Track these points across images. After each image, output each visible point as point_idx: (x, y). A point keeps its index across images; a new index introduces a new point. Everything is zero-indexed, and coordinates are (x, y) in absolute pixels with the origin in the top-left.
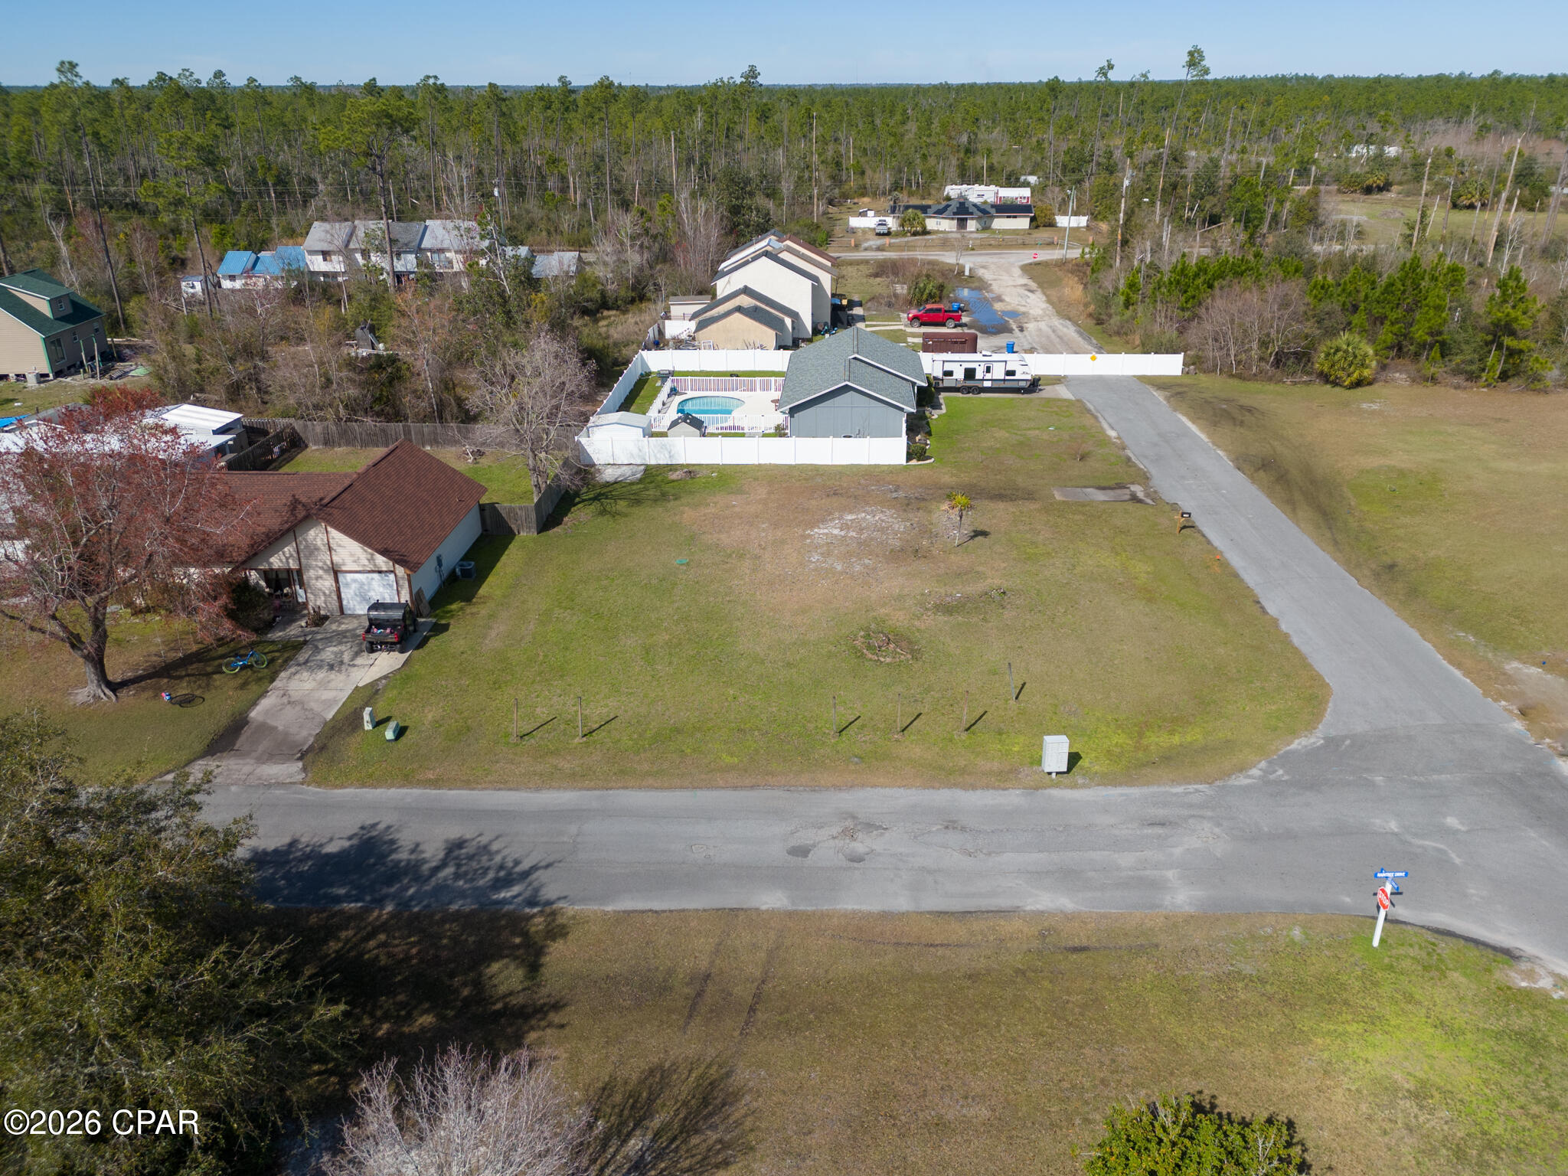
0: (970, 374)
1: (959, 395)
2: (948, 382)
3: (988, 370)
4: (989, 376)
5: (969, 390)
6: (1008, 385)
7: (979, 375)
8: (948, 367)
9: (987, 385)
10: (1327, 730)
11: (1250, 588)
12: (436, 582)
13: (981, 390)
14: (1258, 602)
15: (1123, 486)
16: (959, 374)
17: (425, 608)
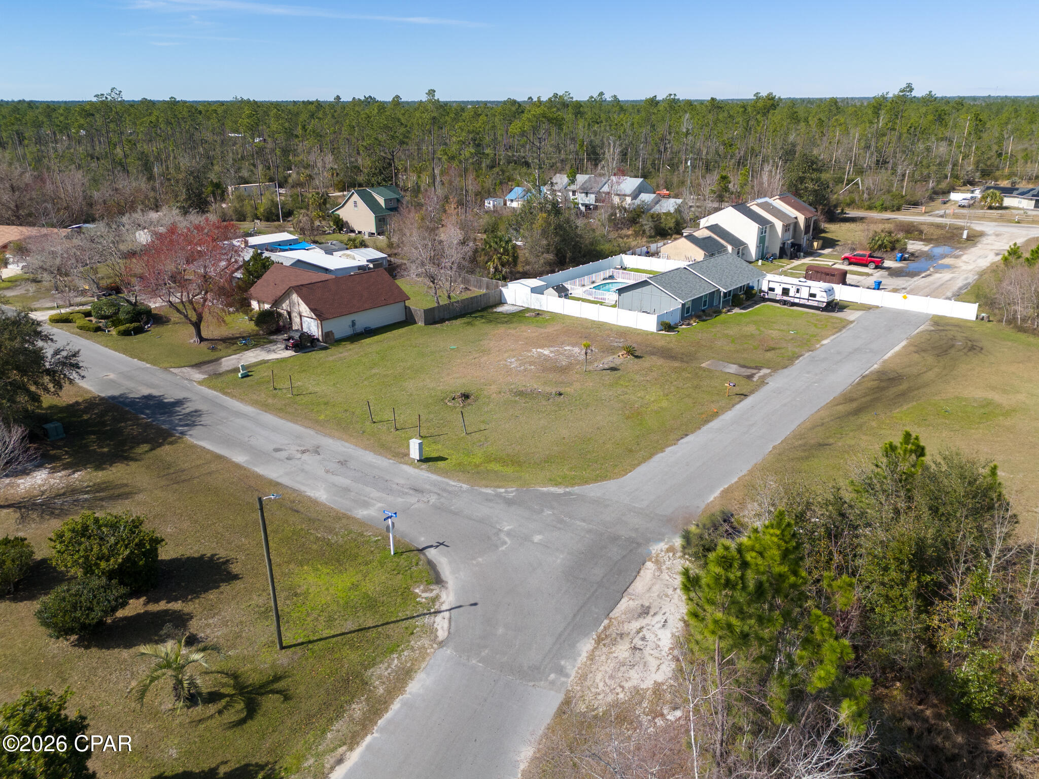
0: (786, 292)
1: (778, 305)
2: (771, 295)
3: (798, 291)
4: (798, 295)
5: (785, 303)
6: (810, 303)
7: (792, 293)
8: (772, 285)
9: (797, 301)
10: (576, 489)
11: (700, 428)
12: (349, 332)
13: (794, 304)
14: (687, 435)
15: (759, 368)
16: (779, 291)
17: (330, 340)
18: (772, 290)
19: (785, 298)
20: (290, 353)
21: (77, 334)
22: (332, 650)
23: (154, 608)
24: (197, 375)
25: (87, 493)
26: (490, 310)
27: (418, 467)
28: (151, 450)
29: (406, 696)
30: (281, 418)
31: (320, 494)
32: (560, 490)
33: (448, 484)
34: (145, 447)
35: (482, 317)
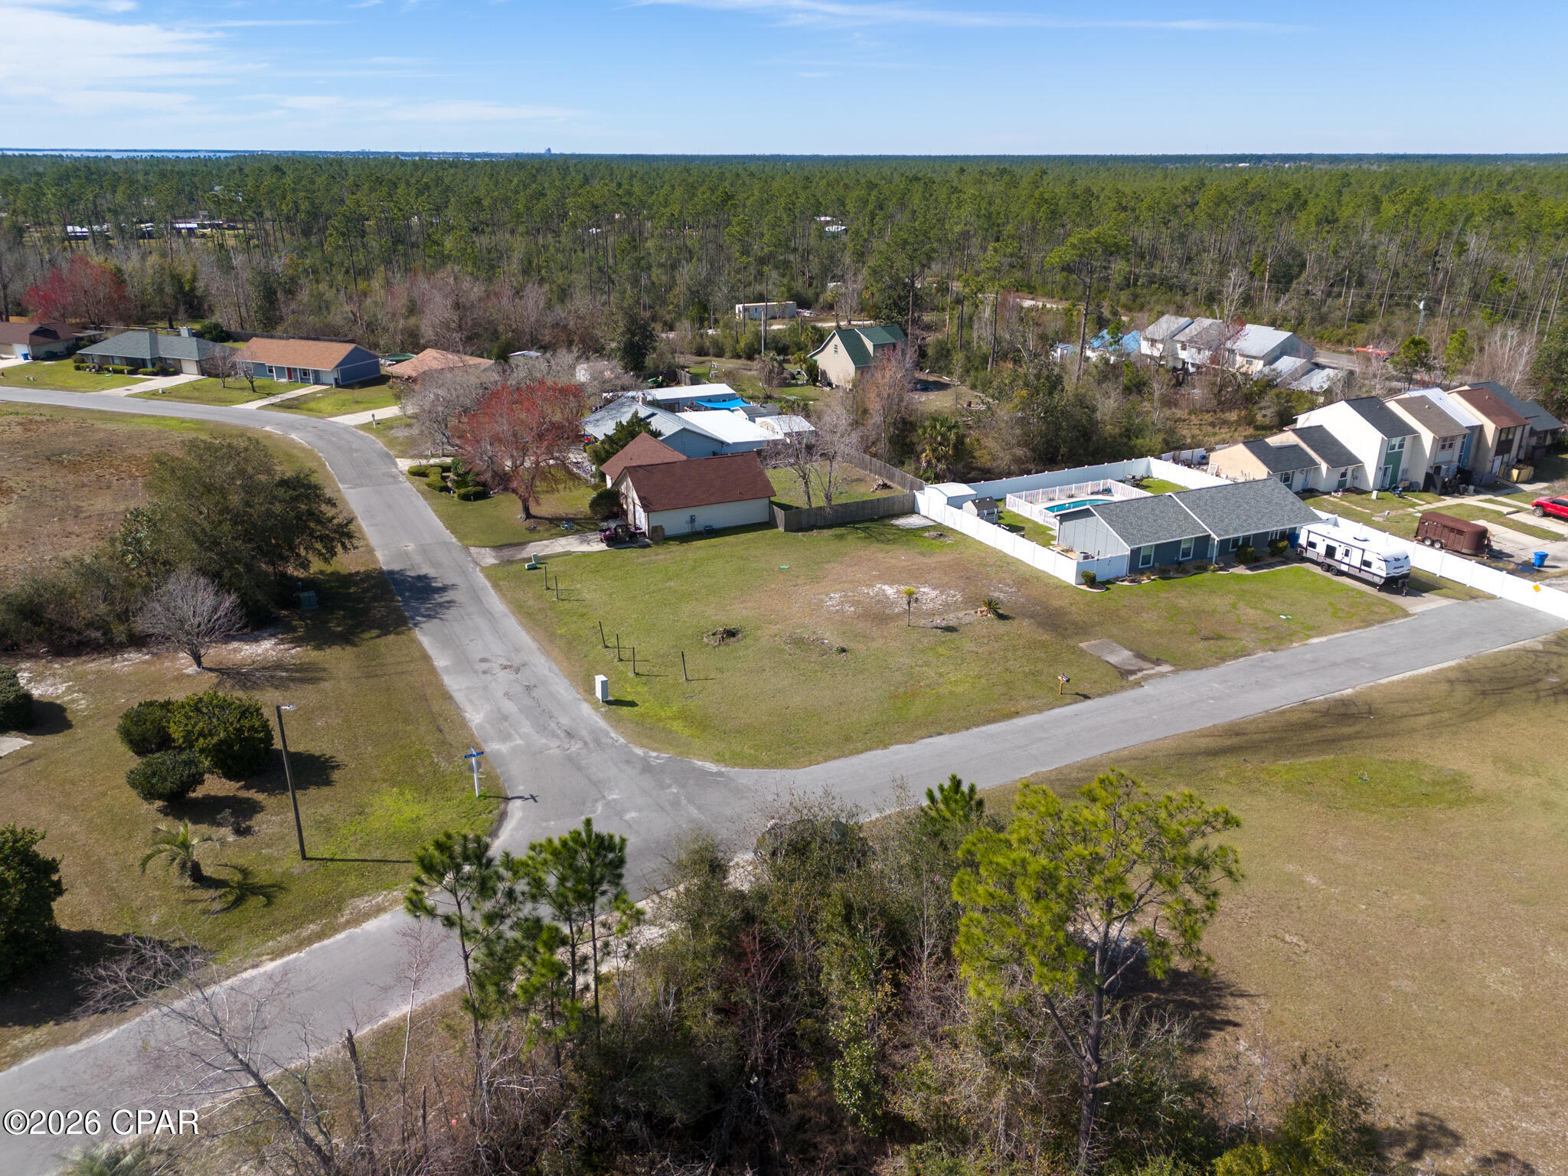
0: (1330, 551)
1: (1319, 570)
2: (1310, 553)
3: (1347, 554)
4: (1346, 560)
5: (1329, 568)
6: (1363, 575)
7: (1339, 555)
8: (1313, 538)
9: (1344, 568)
10: (732, 771)
11: (968, 729)
12: (686, 529)
13: (1341, 573)
14: (940, 734)
15: (1158, 662)
16: (1321, 549)
17: (659, 537)
18: (1312, 545)
19: (1329, 561)
20: (603, 546)
21: (423, 494)
22: (342, 873)
23: (245, 794)
24: (489, 558)
25: (287, 670)
26: (887, 521)
27: (596, 709)
28: (378, 637)
29: (358, 930)
30: (521, 624)
31: (476, 717)
32: (712, 767)
33: (607, 734)
34: (375, 632)
35: (864, 530)
